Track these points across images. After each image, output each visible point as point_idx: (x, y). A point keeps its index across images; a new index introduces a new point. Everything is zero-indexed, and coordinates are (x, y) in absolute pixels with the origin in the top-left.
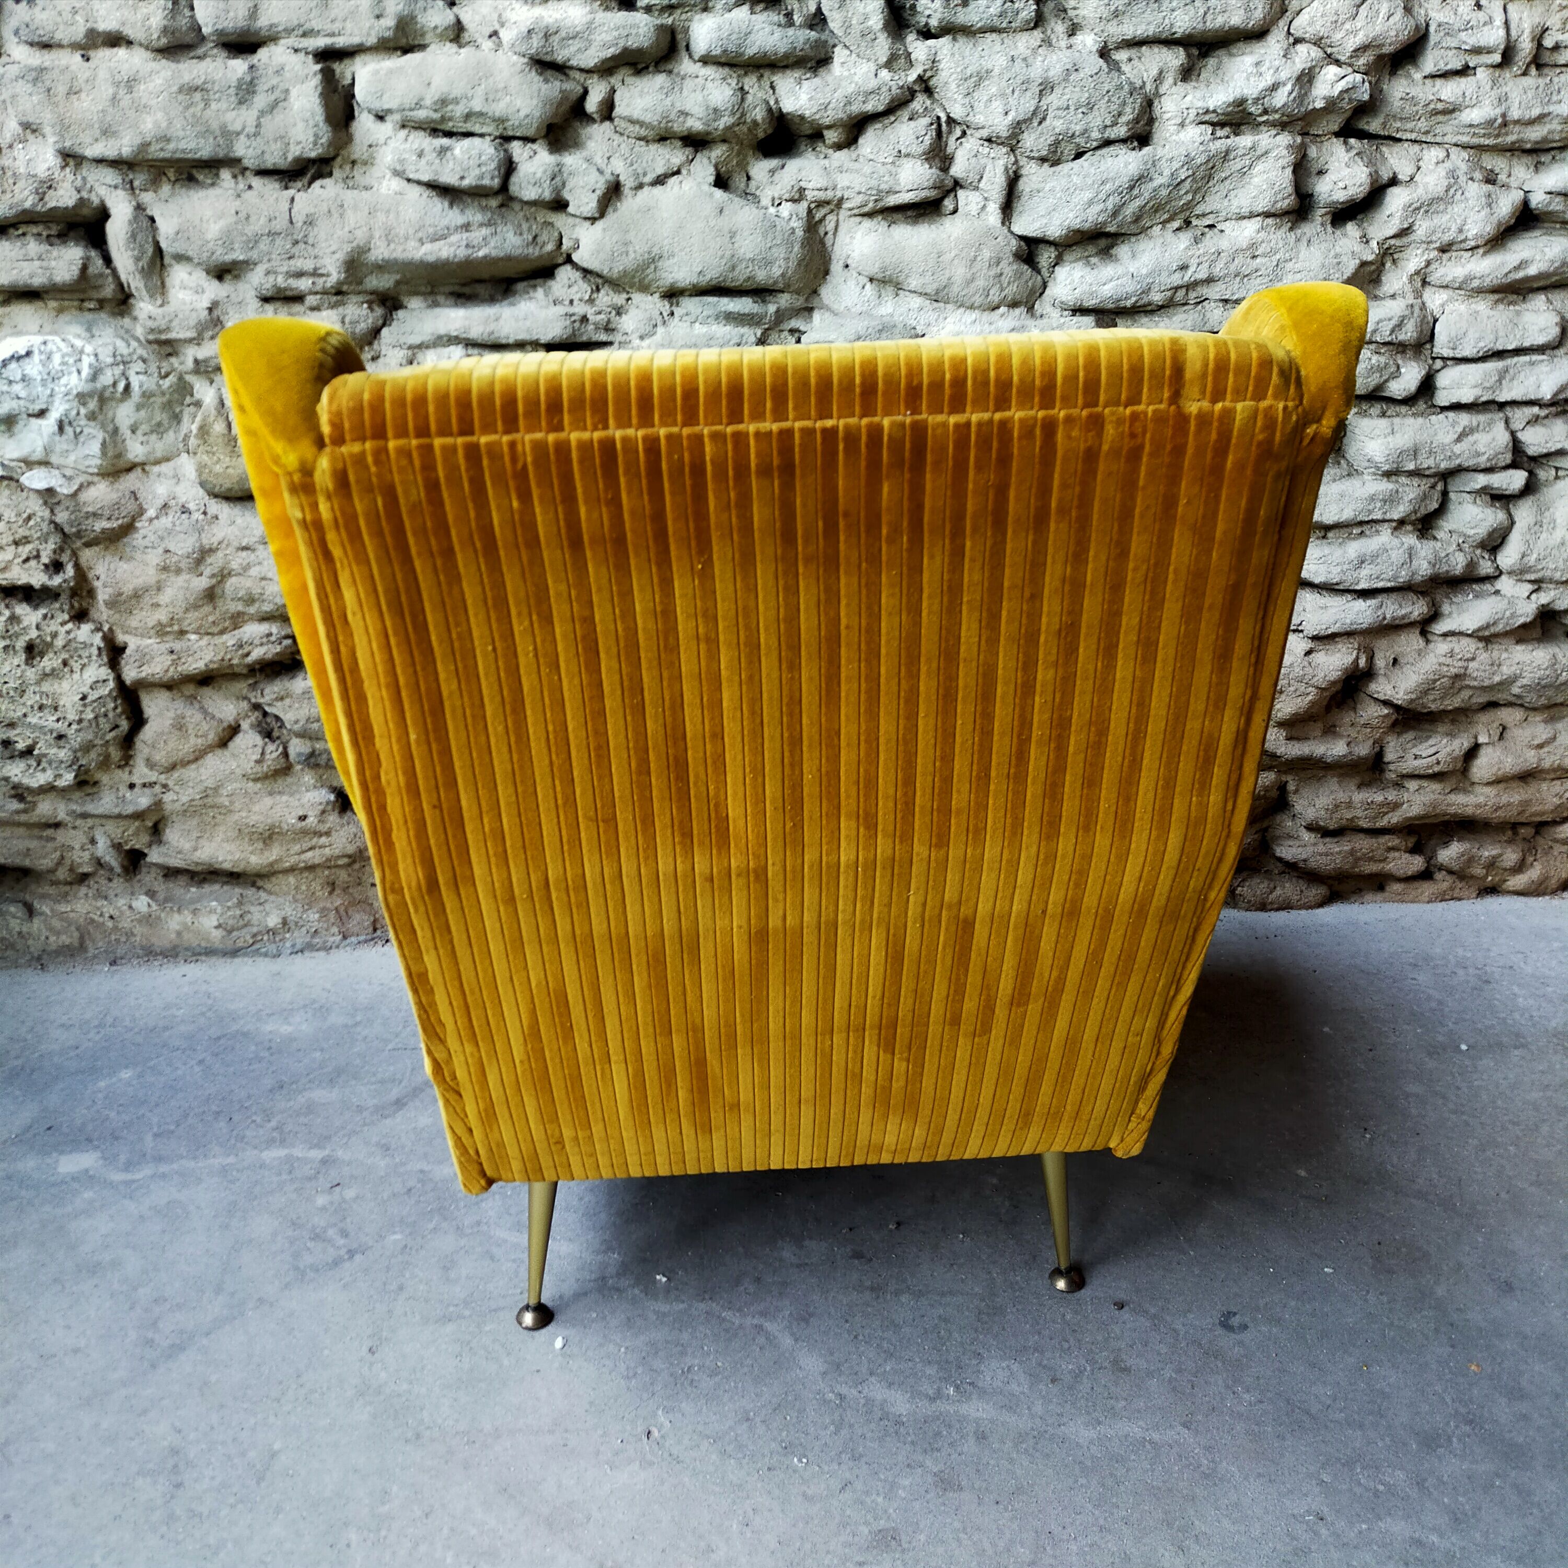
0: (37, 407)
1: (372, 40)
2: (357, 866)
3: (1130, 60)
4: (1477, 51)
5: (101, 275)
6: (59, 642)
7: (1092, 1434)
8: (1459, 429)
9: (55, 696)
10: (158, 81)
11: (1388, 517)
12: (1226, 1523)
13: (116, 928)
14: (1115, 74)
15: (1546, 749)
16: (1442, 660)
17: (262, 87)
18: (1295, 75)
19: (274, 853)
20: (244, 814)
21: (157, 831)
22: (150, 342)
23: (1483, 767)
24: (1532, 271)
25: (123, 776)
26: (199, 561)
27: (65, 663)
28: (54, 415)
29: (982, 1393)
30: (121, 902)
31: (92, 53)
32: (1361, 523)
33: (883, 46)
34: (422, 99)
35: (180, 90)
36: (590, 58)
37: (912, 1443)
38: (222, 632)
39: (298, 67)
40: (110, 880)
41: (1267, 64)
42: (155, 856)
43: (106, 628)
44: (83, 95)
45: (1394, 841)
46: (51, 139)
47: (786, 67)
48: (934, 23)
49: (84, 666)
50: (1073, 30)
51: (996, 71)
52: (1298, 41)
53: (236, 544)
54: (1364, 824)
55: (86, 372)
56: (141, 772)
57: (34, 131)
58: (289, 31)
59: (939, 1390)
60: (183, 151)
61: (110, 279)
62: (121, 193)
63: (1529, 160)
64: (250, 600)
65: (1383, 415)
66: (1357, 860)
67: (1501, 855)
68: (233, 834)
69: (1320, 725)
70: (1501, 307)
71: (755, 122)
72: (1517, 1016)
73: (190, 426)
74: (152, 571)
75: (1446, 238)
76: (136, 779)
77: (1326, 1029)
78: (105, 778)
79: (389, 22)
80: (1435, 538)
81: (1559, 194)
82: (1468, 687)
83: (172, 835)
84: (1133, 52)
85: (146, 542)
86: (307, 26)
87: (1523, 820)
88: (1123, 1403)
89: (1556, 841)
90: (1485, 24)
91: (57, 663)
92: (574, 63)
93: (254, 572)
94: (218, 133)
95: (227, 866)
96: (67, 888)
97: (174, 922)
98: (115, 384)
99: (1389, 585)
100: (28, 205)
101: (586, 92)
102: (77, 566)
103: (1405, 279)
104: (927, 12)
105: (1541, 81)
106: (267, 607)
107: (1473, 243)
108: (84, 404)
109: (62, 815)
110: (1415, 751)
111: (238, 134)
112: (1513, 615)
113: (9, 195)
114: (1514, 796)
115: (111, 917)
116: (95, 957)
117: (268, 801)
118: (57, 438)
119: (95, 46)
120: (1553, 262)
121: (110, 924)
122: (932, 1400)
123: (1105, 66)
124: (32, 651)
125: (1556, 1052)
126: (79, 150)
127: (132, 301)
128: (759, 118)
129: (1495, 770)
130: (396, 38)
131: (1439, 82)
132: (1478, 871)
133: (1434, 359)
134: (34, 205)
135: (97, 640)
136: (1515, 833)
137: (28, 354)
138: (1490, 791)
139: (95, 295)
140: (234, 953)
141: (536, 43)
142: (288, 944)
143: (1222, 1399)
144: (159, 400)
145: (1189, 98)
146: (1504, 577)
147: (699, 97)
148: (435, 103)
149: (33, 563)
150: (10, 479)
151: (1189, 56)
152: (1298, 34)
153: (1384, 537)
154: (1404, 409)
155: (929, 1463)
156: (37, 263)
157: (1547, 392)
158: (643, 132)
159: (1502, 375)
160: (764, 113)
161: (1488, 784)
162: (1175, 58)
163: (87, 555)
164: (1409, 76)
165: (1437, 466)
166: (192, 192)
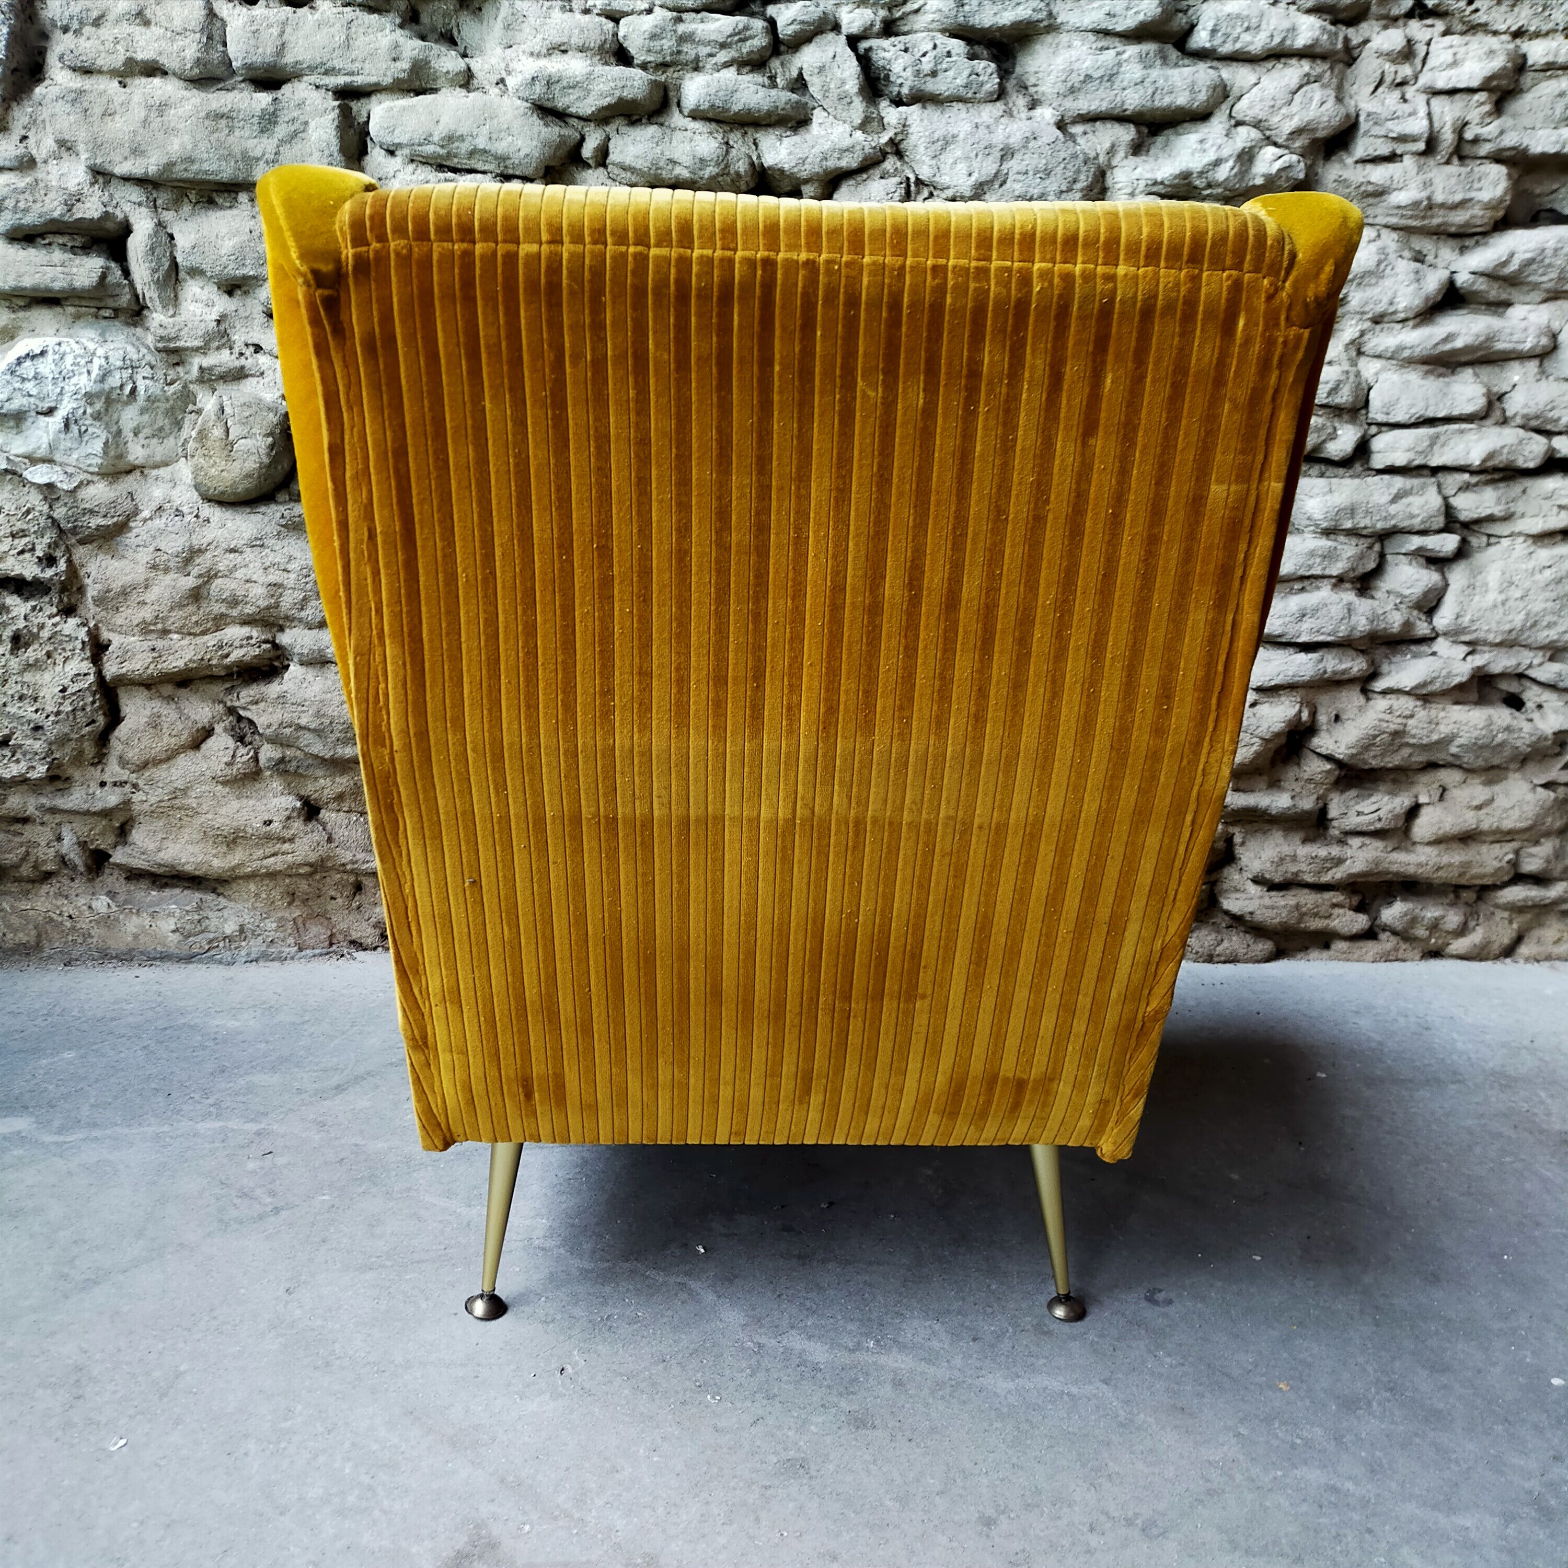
0: (46, 405)
1: (388, 80)
2: (318, 877)
3: (1085, 133)
4: (1403, 139)
5: (119, 285)
6: (45, 634)
7: (1011, 1385)
8: (1394, 491)
9: (36, 687)
10: (188, 107)
11: (1327, 572)
12: (1140, 1466)
13: (73, 928)
14: (1070, 144)
15: (1483, 811)
16: (1382, 716)
17: (284, 117)
18: (1236, 152)
19: (237, 857)
20: (210, 816)
21: (123, 833)
22: (159, 351)
23: (1423, 827)
24: (1459, 343)
25: (96, 773)
26: (188, 561)
27: (49, 655)
28: (61, 414)
29: (902, 1347)
30: (81, 901)
31: (128, 81)
32: (1302, 578)
33: (858, 109)
34: (431, 135)
35: (208, 116)
36: (587, 107)
37: (829, 1387)
38: (204, 633)
39: (319, 101)
40: (73, 880)
41: (1210, 142)
42: (119, 856)
43: (91, 625)
44: (117, 117)
45: (1338, 897)
46: (83, 156)
47: (769, 125)
48: (905, 91)
49: (67, 659)
50: (1033, 105)
51: (962, 136)
52: (1239, 124)
53: (225, 546)
54: (1309, 878)
55: (95, 372)
56: (113, 770)
57: (69, 149)
58: (312, 69)
59: (859, 1343)
60: (206, 172)
61: (127, 289)
62: (143, 210)
63: (1452, 243)
64: (234, 602)
65: (1322, 475)
66: (1303, 915)
67: (1443, 917)
68: (197, 836)
69: (1265, 778)
70: (1432, 378)
71: (738, 174)
72: (1455, 1057)
73: (189, 431)
74: (141, 569)
75: (1380, 309)
76: (107, 778)
77: (1267, 1061)
78: (77, 775)
79: (405, 65)
80: (1373, 598)
81: (1482, 274)
82: (1408, 745)
83: (138, 836)
84: (1088, 127)
85: (139, 541)
86: (329, 65)
87: (1463, 881)
88: (1043, 1361)
89: (1497, 906)
90: (1410, 115)
91: (41, 654)
92: (573, 110)
93: (240, 574)
94: (239, 156)
95: (189, 868)
96: (30, 886)
97: (132, 925)
98: (122, 387)
99: (1329, 639)
100: (56, 214)
101: (583, 139)
102: (69, 562)
103: (1341, 348)
104: (899, 81)
105: (1464, 170)
106: (249, 610)
107: (1402, 316)
108: (91, 404)
109: (31, 810)
110: (1359, 808)
111: (258, 159)
112: (1449, 675)
113: (39, 205)
114: (1455, 857)
115: (70, 917)
116: (50, 957)
117: (235, 804)
118: (62, 436)
119: (132, 75)
120: (1478, 336)
121: (68, 924)
122: (852, 1351)
123: (1061, 136)
124: (18, 642)
125: (1492, 1088)
126: (109, 168)
127: (145, 312)
128: (742, 170)
129: (1435, 829)
130: (409, 80)
131: (1369, 167)
132: (1421, 932)
133: (1370, 424)
134: (62, 215)
135: (82, 634)
136: (1457, 897)
137: (43, 353)
138: (1431, 851)
139: (110, 303)
140: (189, 959)
141: (539, 89)
142: (243, 953)
143: (1144, 1362)
144: (163, 406)
145: (1139, 170)
146: (1440, 640)
147: (687, 147)
148: (442, 139)
149: (27, 555)
150: (14, 473)
151: (1138, 132)
152: (1240, 117)
153: (1323, 594)
154: (1341, 471)
155: (843, 1404)
156: (59, 269)
157: (1475, 458)
158: (634, 179)
159: (1434, 440)
160: (747, 166)
161: (1429, 844)
162: (1126, 134)
163: (80, 553)
164: (1342, 161)
165: (1374, 526)
166: (210, 213)
